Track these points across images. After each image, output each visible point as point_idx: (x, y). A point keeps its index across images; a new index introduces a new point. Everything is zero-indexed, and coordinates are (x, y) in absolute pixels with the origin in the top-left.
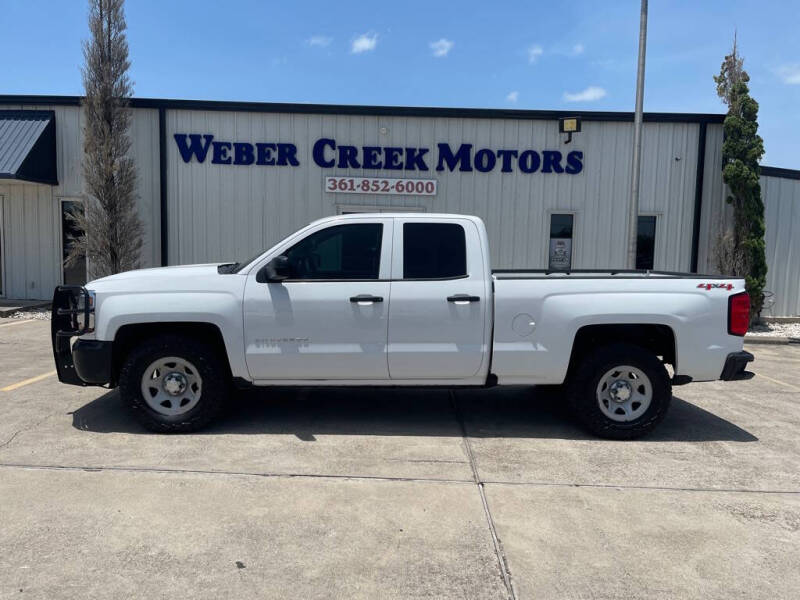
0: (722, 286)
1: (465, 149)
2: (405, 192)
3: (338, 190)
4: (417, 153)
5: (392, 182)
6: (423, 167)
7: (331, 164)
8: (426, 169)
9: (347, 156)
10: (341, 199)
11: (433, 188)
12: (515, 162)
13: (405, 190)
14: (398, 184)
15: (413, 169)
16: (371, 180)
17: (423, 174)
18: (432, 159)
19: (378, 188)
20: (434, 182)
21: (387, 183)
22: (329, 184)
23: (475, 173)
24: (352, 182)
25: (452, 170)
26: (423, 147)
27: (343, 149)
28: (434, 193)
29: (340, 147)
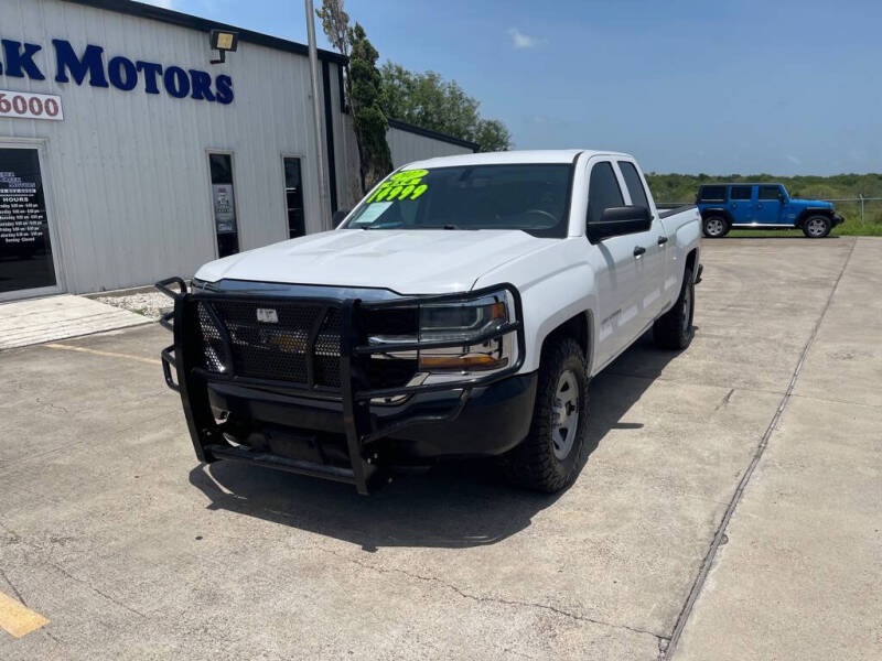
1: (94, 52)
2: (13, 113)
4: (23, 50)
6: (36, 75)
8: (41, 77)
11: (56, 109)
12: (160, 81)
13: (12, 110)
15: (20, 76)
17: (36, 84)
18: (46, 61)
20: (57, 99)
23: (112, 90)
25: (79, 82)
26: (30, 41)
28: (60, 116)
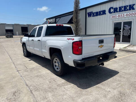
0: (72, 39)
2: (128, 16)
3: (113, 18)
4: (132, 5)
5: (125, 14)
7: (112, 13)
8: (134, 9)
9: (116, 10)
10: (114, 20)
14: (127, 14)
15: (131, 10)
16: (120, 15)
19: (122, 16)
21: (124, 14)
22: (111, 17)
24: (116, 16)
26: (134, 4)
27: (114, 9)
29: (114, 8)
